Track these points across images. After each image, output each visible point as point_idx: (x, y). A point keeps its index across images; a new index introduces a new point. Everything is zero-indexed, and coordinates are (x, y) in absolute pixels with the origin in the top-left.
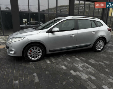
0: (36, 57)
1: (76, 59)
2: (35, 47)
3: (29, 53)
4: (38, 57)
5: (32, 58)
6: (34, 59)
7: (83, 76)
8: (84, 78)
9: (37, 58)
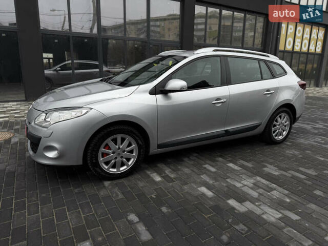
0: (123, 165)
1: (228, 165)
2: (119, 137)
3: (104, 155)
4: (128, 166)
5: (111, 170)
6: (115, 170)
7: (265, 213)
8: (273, 219)
9: (125, 167)
